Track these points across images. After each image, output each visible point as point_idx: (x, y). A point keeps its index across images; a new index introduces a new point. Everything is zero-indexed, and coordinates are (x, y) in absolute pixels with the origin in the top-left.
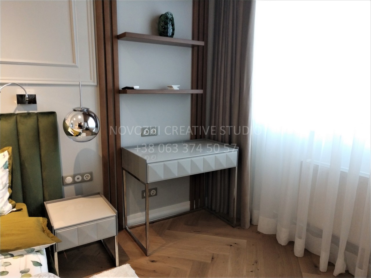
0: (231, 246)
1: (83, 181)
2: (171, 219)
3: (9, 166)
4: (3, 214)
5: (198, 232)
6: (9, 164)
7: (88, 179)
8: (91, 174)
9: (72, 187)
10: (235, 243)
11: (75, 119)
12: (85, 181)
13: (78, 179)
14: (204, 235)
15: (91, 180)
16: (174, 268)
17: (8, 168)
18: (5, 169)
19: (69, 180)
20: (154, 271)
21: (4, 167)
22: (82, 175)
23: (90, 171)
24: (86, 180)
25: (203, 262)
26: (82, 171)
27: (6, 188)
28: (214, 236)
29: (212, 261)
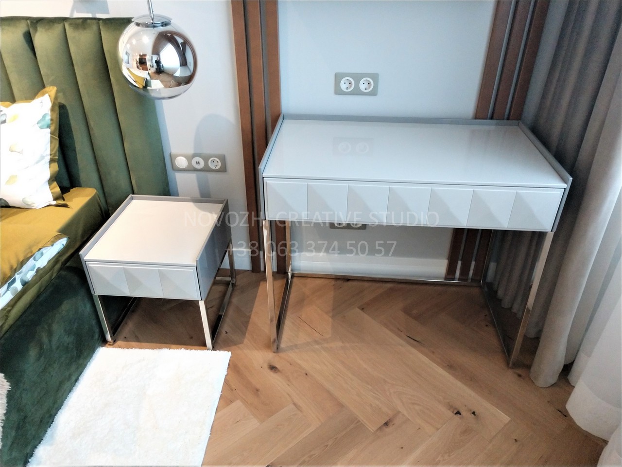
0: (458, 413)
1: (207, 169)
2: (389, 285)
3: (51, 124)
4: (33, 206)
5: (415, 343)
6: (52, 120)
7: (218, 168)
8: (223, 159)
9: (193, 176)
10: (474, 413)
11: (134, 42)
12: (211, 170)
13: (198, 163)
14: (421, 356)
15: (223, 169)
16: (295, 404)
17: (49, 127)
18: (41, 128)
19: (181, 162)
20: (257, 390)
21: (40, 125)
22: (206, 159)
23: (220, 152)
24: (213, 168)
25: (359, 421)
26: (206, 151)
27: (43, 162)
28: (443, 367)
29: (380, 428)
